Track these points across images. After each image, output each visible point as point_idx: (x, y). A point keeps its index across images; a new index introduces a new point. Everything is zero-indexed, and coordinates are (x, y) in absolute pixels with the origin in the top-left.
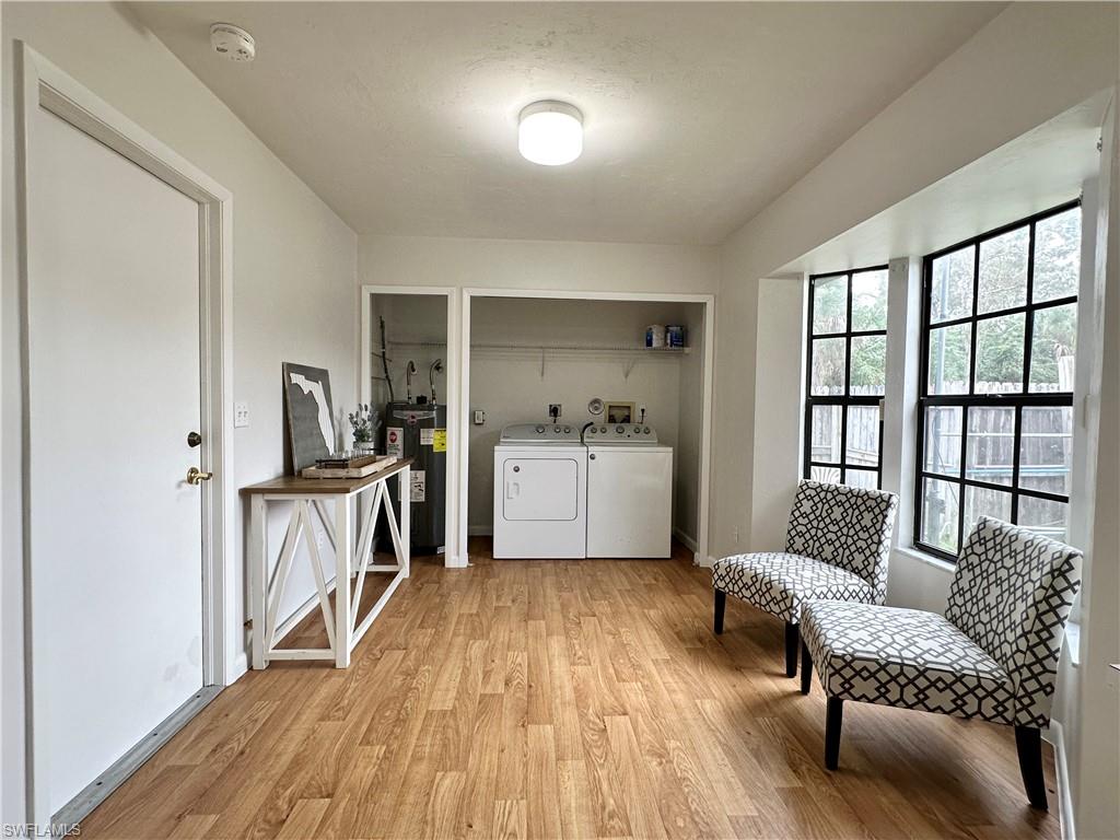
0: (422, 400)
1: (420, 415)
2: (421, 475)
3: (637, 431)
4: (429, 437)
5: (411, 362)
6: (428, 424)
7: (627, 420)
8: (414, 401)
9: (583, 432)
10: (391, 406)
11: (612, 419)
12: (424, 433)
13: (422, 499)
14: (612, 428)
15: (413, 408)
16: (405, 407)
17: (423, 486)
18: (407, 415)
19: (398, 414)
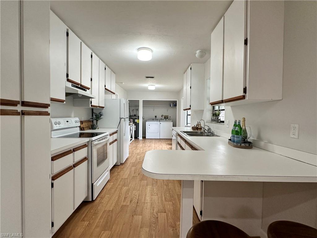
0: (135, 115)
1: (135, 117)
3: (169, 120)
4: (136, 121)
5: (133, 109)
6: (136, 119)
7: (167, 118)
8: (134, 115)
9: (160, 120)
11: (165, 118)
12: (135, 120)
14: (165, 119)
16: (133, 116)
17: (136, 128)
18: (133, 117)
19: (132, 117)
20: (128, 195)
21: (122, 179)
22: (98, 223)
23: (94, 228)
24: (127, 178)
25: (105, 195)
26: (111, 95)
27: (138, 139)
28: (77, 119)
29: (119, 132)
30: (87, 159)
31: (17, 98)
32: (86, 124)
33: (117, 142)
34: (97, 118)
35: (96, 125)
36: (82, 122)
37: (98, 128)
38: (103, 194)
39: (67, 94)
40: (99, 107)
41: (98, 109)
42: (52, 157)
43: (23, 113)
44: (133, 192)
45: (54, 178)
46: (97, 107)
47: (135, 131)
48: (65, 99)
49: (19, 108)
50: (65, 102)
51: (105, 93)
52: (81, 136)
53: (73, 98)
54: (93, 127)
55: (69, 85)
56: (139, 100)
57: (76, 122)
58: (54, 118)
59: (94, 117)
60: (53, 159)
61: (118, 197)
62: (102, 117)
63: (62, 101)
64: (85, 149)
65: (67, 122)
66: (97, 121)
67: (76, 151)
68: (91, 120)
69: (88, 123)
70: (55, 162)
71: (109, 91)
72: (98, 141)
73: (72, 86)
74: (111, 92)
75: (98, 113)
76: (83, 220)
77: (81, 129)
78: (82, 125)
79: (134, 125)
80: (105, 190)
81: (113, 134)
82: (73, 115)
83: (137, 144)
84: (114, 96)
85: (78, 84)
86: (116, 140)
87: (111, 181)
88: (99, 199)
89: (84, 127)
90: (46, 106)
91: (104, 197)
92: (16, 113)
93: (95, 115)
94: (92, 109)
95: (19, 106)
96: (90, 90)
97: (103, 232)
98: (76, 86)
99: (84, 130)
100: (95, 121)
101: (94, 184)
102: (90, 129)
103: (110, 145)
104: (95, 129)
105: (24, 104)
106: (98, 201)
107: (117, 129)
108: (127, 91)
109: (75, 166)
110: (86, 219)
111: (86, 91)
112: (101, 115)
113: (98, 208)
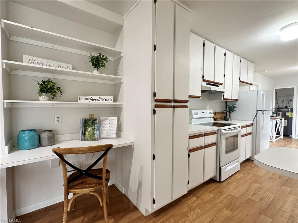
0: (286, 107)
1: (286, 110)
2: (286, 121)
4: (288, 114)
5: (284, 100)
6: (288, 112)
8: (284, 107)
10: (278, 108)
12: (286, 113)
13: (286, 126)
15: (284, 109)
16: (282, 108)
17: (286, 123)
18: (283, 110)
19: (280, 110)
20: (258, 193)
21: (255, 175)
22: (222, 201)
23: (217, 202)
24: (261, 176)
25: (233, 183)
26: (249, 87)
27: (291, 137)
28: (211, 111)
29: (254, 125)
30: (216, 145)
31: (171, 98)
32: (220, 115)
33: (252, 135)
34: (230, 110)
35: (229, 117)
36: (215, 114)
37: (231, 120)
38: (231, 180)
39: (203, 92)
40: (232, 99)
41: (232, 101)
42: (189, 137)
43: (174, 107)
44: (266, 192)
45: (190, 151)
46: (230, 100)
47: (284, 127)
48: (201, 96)
49: (173, 104)
50: (201, 98)
51: (240, 85)
52: (215, 125)
53: (208, 94)
54: (226, 119)
55: (204, 84)
56: (293, 88)
57: (210, 113)
58: (194, 109)
59: (228, 109)
60: (190, 138)
61: (246, 189)
62: (235, 109)
63: (199, 97)
64: (215, 136)
65: (203, 113)
66: (230, 113)
67: (206, 136)
68: (225, 112)
69: (221, 115)
70: (191, 140)
71: (245, 83)
72: (227, 131)
73: (207, 84)
74: (247, 83)
75: (231, 106)
76: (210, 192)
77: (215, 119)
78: (216, 116)
79: (283, 119)
80: (233, 178)
81: (247, 126)
82: (208, 108)
83: (286, 143)
84: (253, 88)
85: (212, 82)
86: (250, 133)
87: (241, 173)
88: (226, 183)
89: (217, 118)
90: (186, 102)
91: (232, 183)
92: (170, 107)
93: (229, 108)
94: (226, 102)
95: (172, 102)
96: (223, 85)
97: (225, 209)
98: (210, 84)
99: (217, 121)
100: (228, 113)
101: (221, 168)
102: (223, 120)
103: (241, 137)
104: (228, 120)
105: (175, 101)
106: (225, 184)
107: (253, 122)
108: (274, 79)
109: (205, 147)
110: (212, 192)
111: (219, 86)
112: (234, 107)
113: (224, 189)
